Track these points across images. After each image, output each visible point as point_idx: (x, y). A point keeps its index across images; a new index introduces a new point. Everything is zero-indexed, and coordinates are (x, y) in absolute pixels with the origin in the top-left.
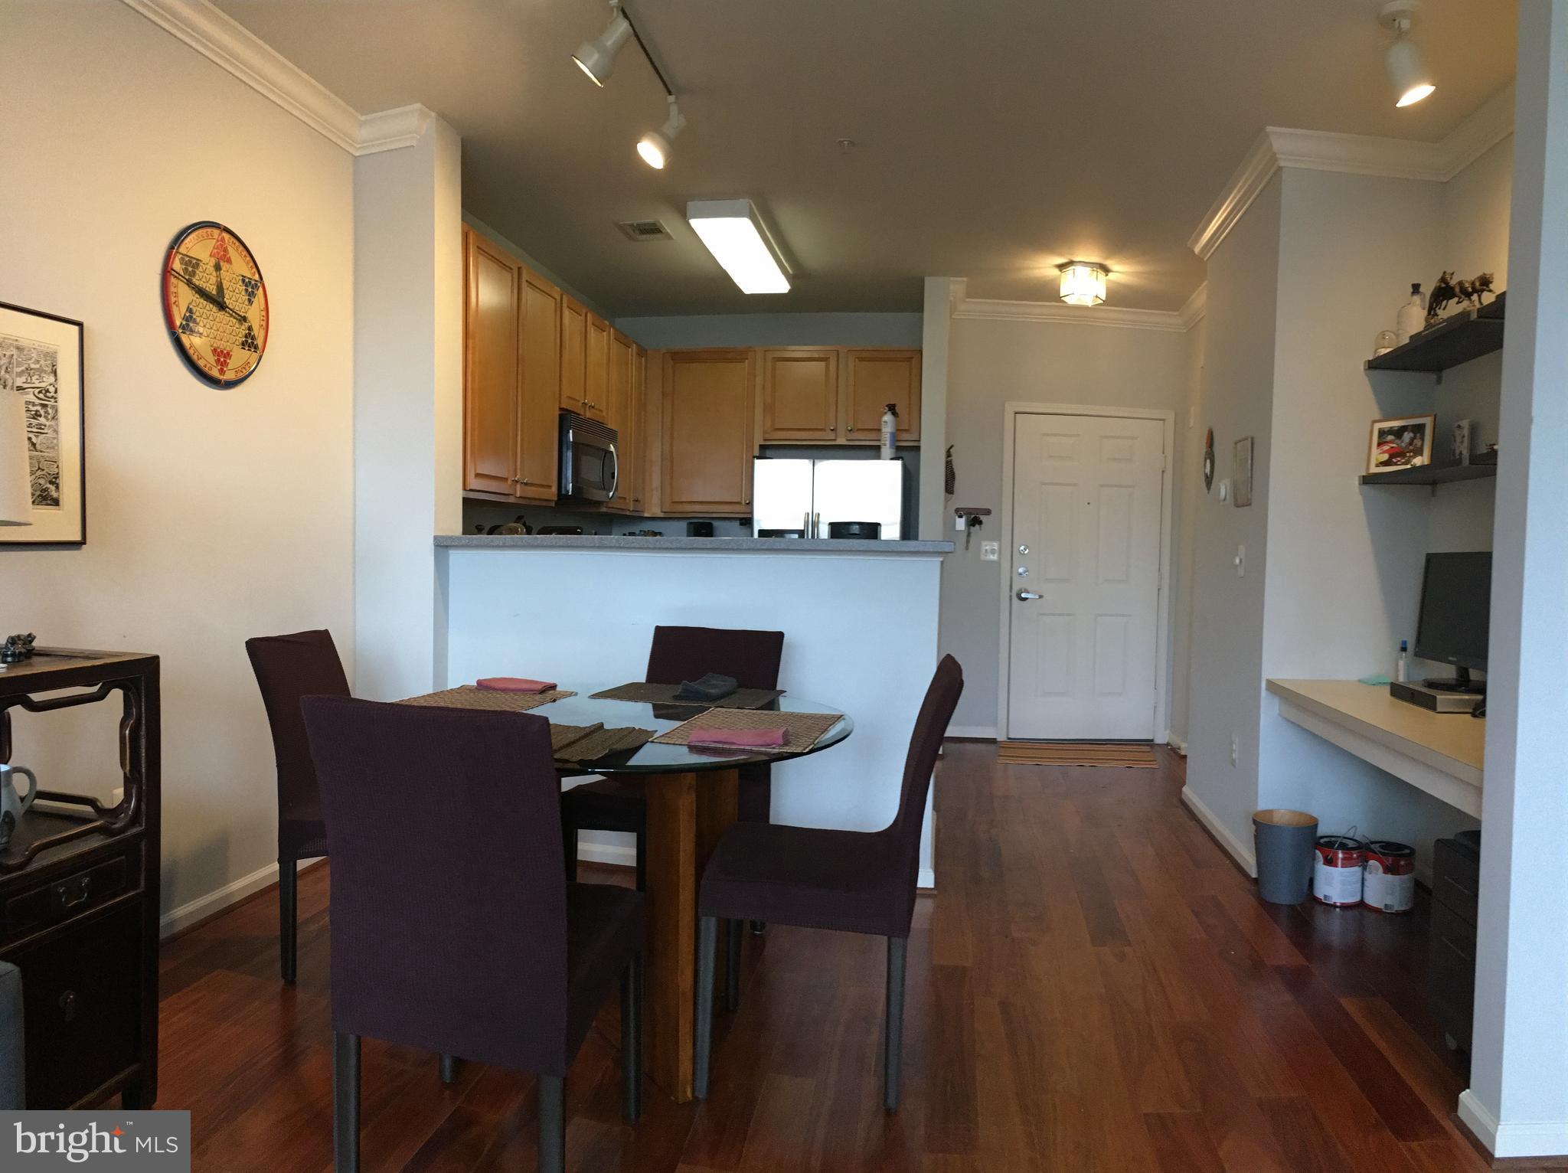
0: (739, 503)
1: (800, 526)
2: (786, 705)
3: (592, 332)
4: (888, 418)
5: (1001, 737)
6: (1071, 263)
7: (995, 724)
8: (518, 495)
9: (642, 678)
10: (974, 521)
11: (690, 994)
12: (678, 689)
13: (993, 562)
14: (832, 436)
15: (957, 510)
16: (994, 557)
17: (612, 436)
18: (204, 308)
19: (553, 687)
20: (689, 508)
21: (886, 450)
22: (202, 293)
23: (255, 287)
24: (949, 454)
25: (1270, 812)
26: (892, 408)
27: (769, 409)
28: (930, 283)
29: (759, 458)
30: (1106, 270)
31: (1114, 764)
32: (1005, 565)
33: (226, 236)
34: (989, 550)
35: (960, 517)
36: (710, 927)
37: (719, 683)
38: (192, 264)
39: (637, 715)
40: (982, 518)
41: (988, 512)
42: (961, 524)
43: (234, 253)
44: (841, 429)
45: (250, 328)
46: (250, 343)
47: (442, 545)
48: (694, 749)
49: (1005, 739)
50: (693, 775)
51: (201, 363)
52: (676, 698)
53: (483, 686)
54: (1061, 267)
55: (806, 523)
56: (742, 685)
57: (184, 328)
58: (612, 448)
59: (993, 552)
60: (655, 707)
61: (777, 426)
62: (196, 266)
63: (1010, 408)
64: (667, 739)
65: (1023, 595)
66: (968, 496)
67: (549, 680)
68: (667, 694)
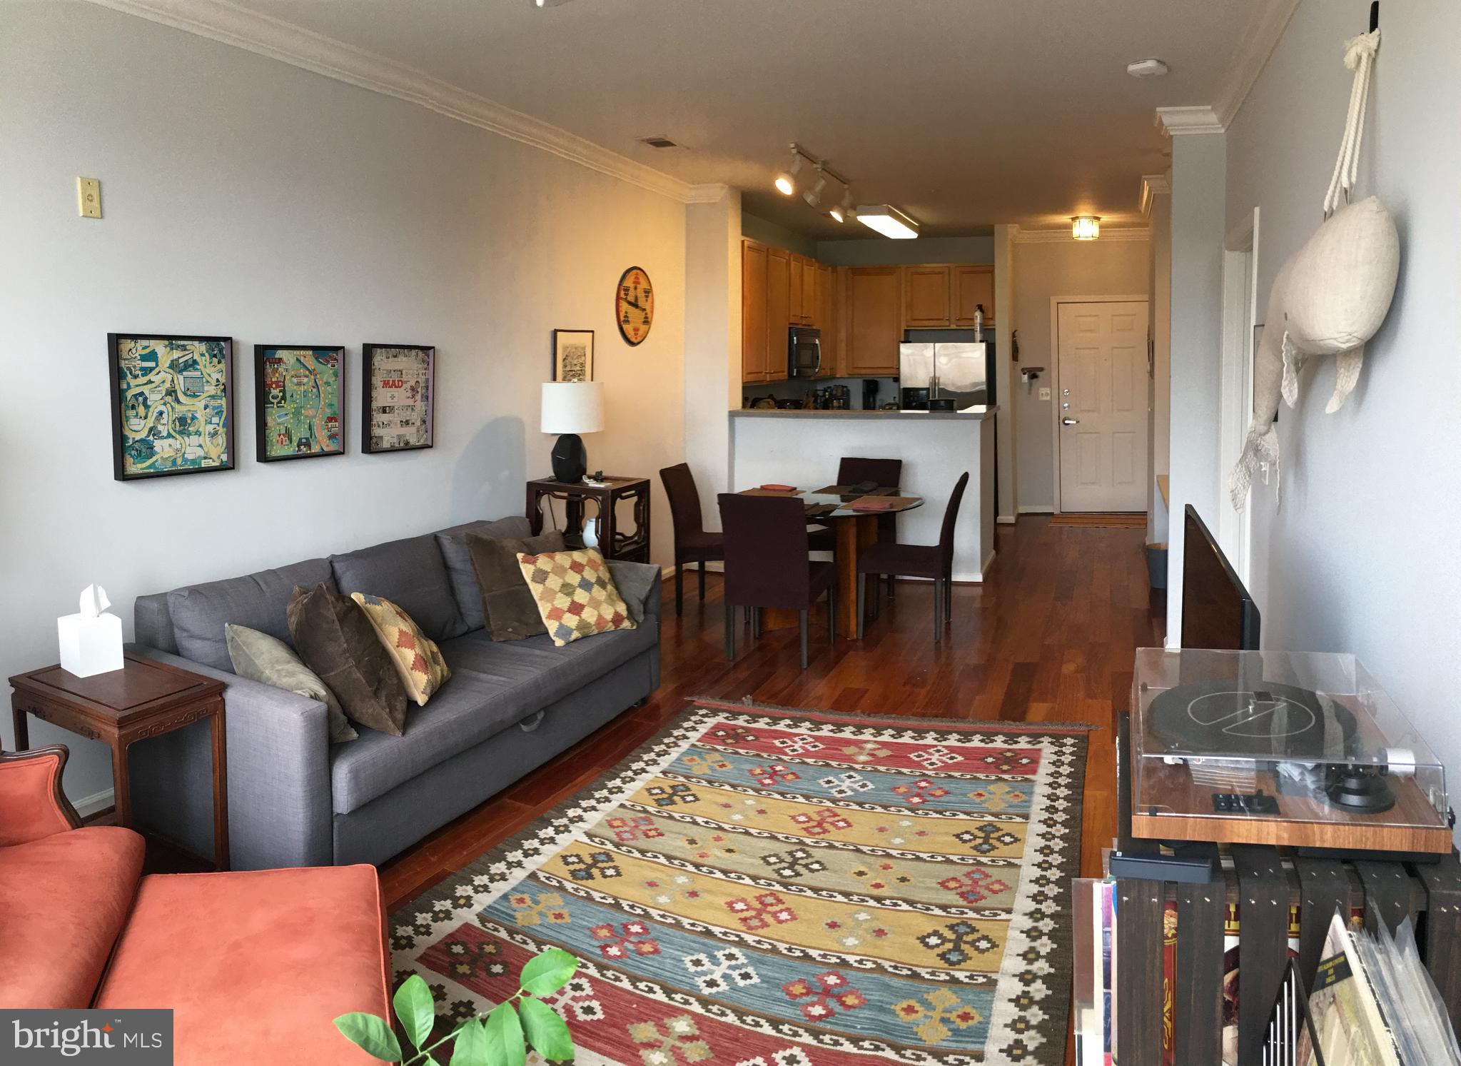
0: (892, 368)
1: (926, 386)
2: (903, 495)
3: (806, 268)
4: (978, 314)
5: (1056, 512)
6: (1077, 218)
7: (1052, 504)
8: (768, 379)
9: (835, 483)
10: (1033, 376)
11: (855, 601)
12: (851, 488)
13: (1047, 401)
14: (947, 323)
15: (1023, 370)
16: (1048, 398)
17: (816, 334)
18: (631, 309)
19: (795, 489)
20: (863, 371)
21: (978, 336)
22: (630, 303)
23: (648, 292)
24: (1014, 335)
25: (1160, 544)
26: (980, 308)
27: (910, 306)
28: (997, 228)
29: (903, 342)
30: (1098, 219)
31: (1119, 526)
32: (1055, 402)
33: (639, 271)
34: (1044, 393)
35: (1024, 374)
36: (863, 575)
37: (869, 485)
38: (627, 290)
39: (834, 499)
40: (1039, 373)
41: (1041, 369)
42: (1025, 378)
43: (642, 280)
44: (953, 319)
45: (646, 314)
46: (647, 322)
47: (732, 415)
48: (854, 510)
49: (1059, 512)
50: (855, 519)
51: (629, 336)
52: (850, 492)
53: (763, 488)
54: (1073, 219)
55: (931, 383)
56: (881, 485)
57: (625, 321)
58: (817, 342)
59: (1047, 394)
60: (841, 496)
61: (915, 318)
62: (628, 290)
63: (1054, 300)
64: (844, 508)
65: (1066, 422)
66: (1027, 361)
67: (793, 485)
68: (846, 490)
